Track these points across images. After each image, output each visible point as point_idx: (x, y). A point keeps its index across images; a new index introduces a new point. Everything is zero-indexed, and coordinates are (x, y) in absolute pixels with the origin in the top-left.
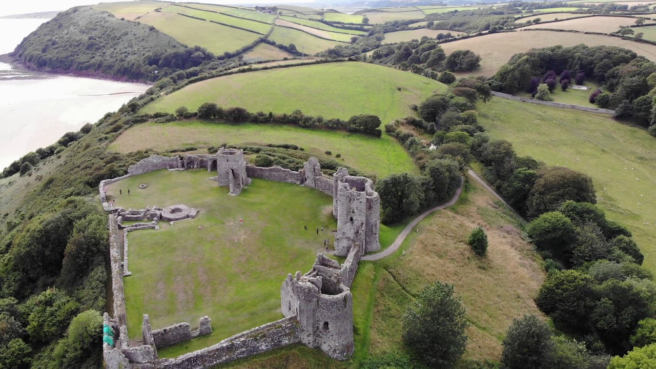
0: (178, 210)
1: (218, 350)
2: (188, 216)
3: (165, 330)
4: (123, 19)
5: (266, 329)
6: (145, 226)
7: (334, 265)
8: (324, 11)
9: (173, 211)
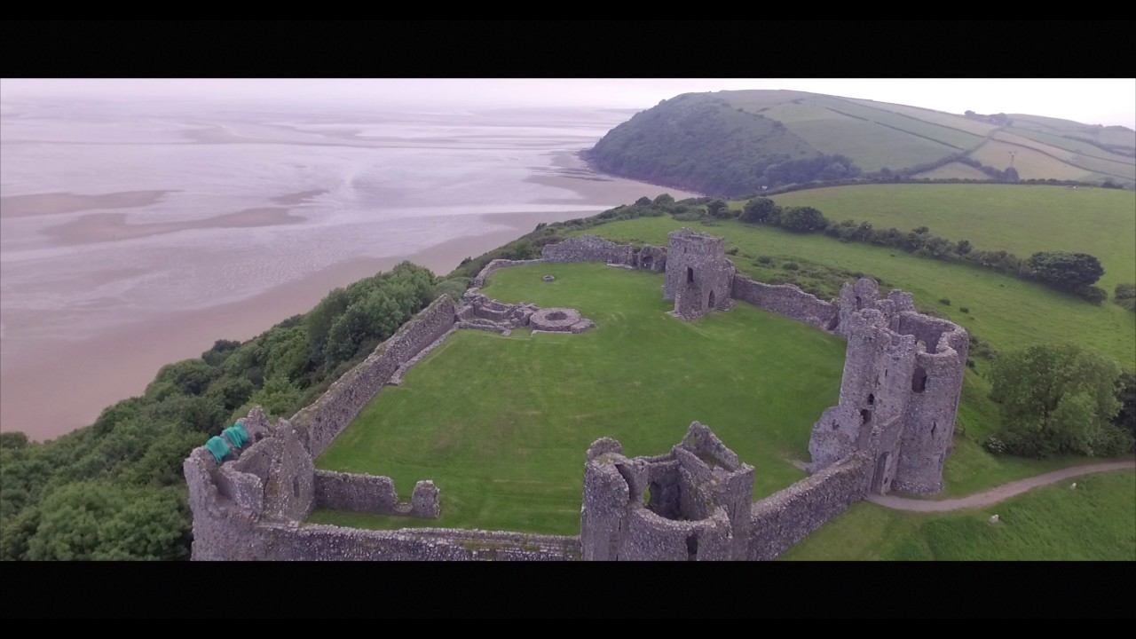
0: (562, 316)
1: (384, 541)
2: (568, 328)
3: (345, 478)
4: (741, 110)
5: (503, 542)
6: (490, 326)
7: (727, 462)
9: (554, 317)
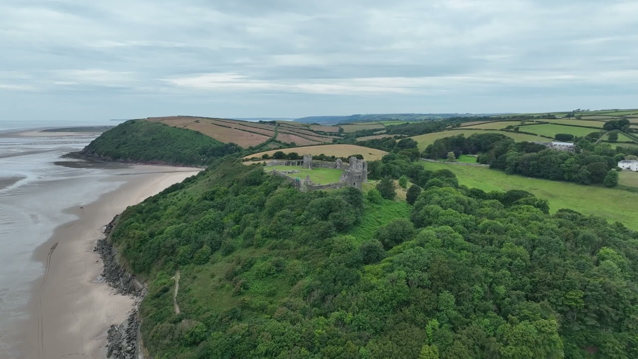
8: (309, 124)
